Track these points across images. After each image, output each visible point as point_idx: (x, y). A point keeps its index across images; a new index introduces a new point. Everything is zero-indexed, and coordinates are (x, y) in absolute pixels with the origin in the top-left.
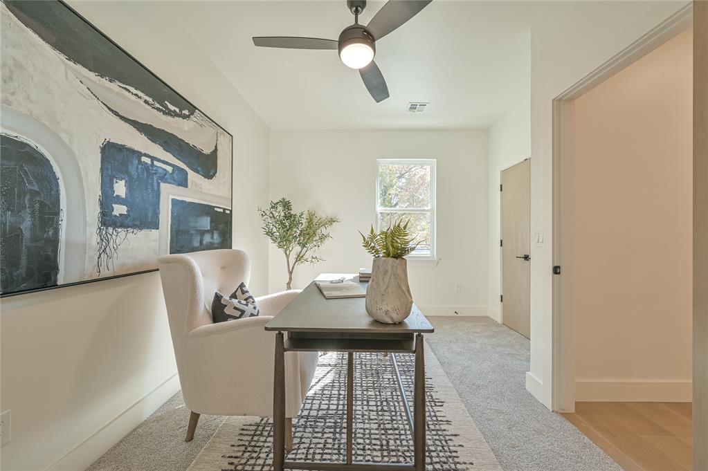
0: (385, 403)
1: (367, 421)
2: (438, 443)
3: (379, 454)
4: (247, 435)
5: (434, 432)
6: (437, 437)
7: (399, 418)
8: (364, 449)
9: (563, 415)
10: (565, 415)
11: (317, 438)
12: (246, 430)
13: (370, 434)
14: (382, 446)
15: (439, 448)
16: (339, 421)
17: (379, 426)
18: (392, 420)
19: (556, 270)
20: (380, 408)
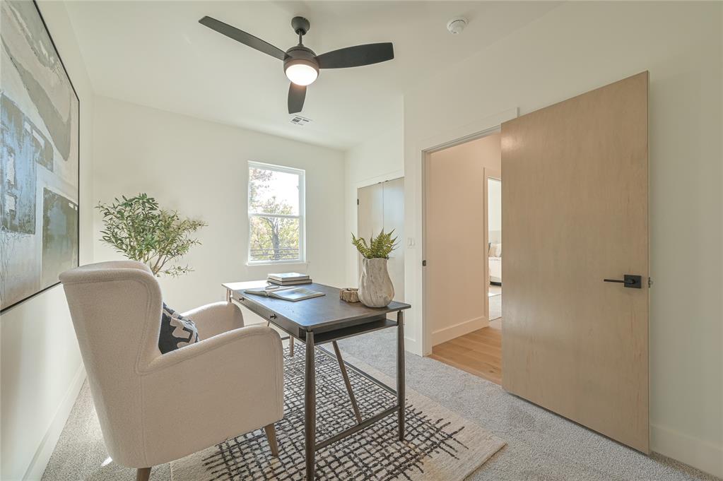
0: (325, 389)
1: (322, 406)
2: (380, 397)
3: (350, 420)
4: (218, 465)
5: (373, 393)
6: (377, 395)
7: (344, 394)
8: (338, 423)
9: (428, 356)
10: (429, 356)
11: (293, 434)
12: (212, 462)
13: (333, 412)
14: (348, 415)
15: (384, 400)
16: (300, 415)
17: (335, 404)
18: (341, 397)
19: (424, 263)
20: (324, 393)
